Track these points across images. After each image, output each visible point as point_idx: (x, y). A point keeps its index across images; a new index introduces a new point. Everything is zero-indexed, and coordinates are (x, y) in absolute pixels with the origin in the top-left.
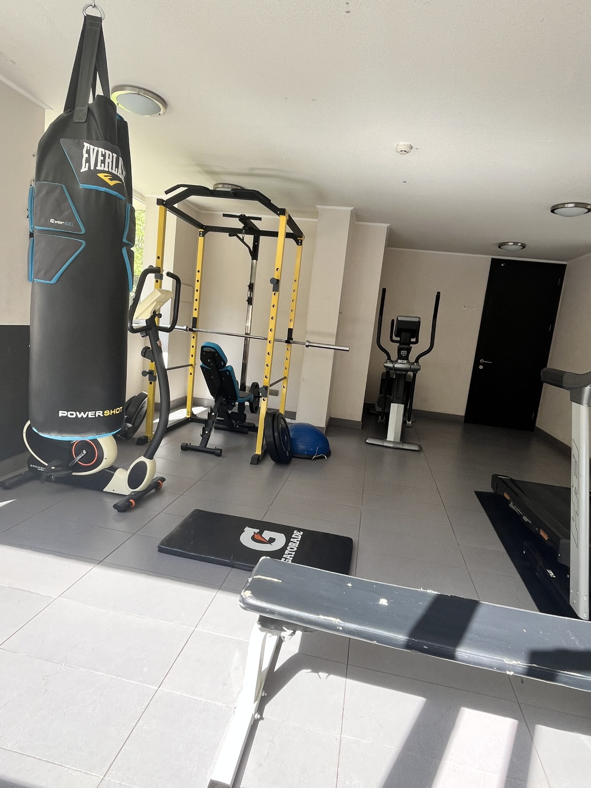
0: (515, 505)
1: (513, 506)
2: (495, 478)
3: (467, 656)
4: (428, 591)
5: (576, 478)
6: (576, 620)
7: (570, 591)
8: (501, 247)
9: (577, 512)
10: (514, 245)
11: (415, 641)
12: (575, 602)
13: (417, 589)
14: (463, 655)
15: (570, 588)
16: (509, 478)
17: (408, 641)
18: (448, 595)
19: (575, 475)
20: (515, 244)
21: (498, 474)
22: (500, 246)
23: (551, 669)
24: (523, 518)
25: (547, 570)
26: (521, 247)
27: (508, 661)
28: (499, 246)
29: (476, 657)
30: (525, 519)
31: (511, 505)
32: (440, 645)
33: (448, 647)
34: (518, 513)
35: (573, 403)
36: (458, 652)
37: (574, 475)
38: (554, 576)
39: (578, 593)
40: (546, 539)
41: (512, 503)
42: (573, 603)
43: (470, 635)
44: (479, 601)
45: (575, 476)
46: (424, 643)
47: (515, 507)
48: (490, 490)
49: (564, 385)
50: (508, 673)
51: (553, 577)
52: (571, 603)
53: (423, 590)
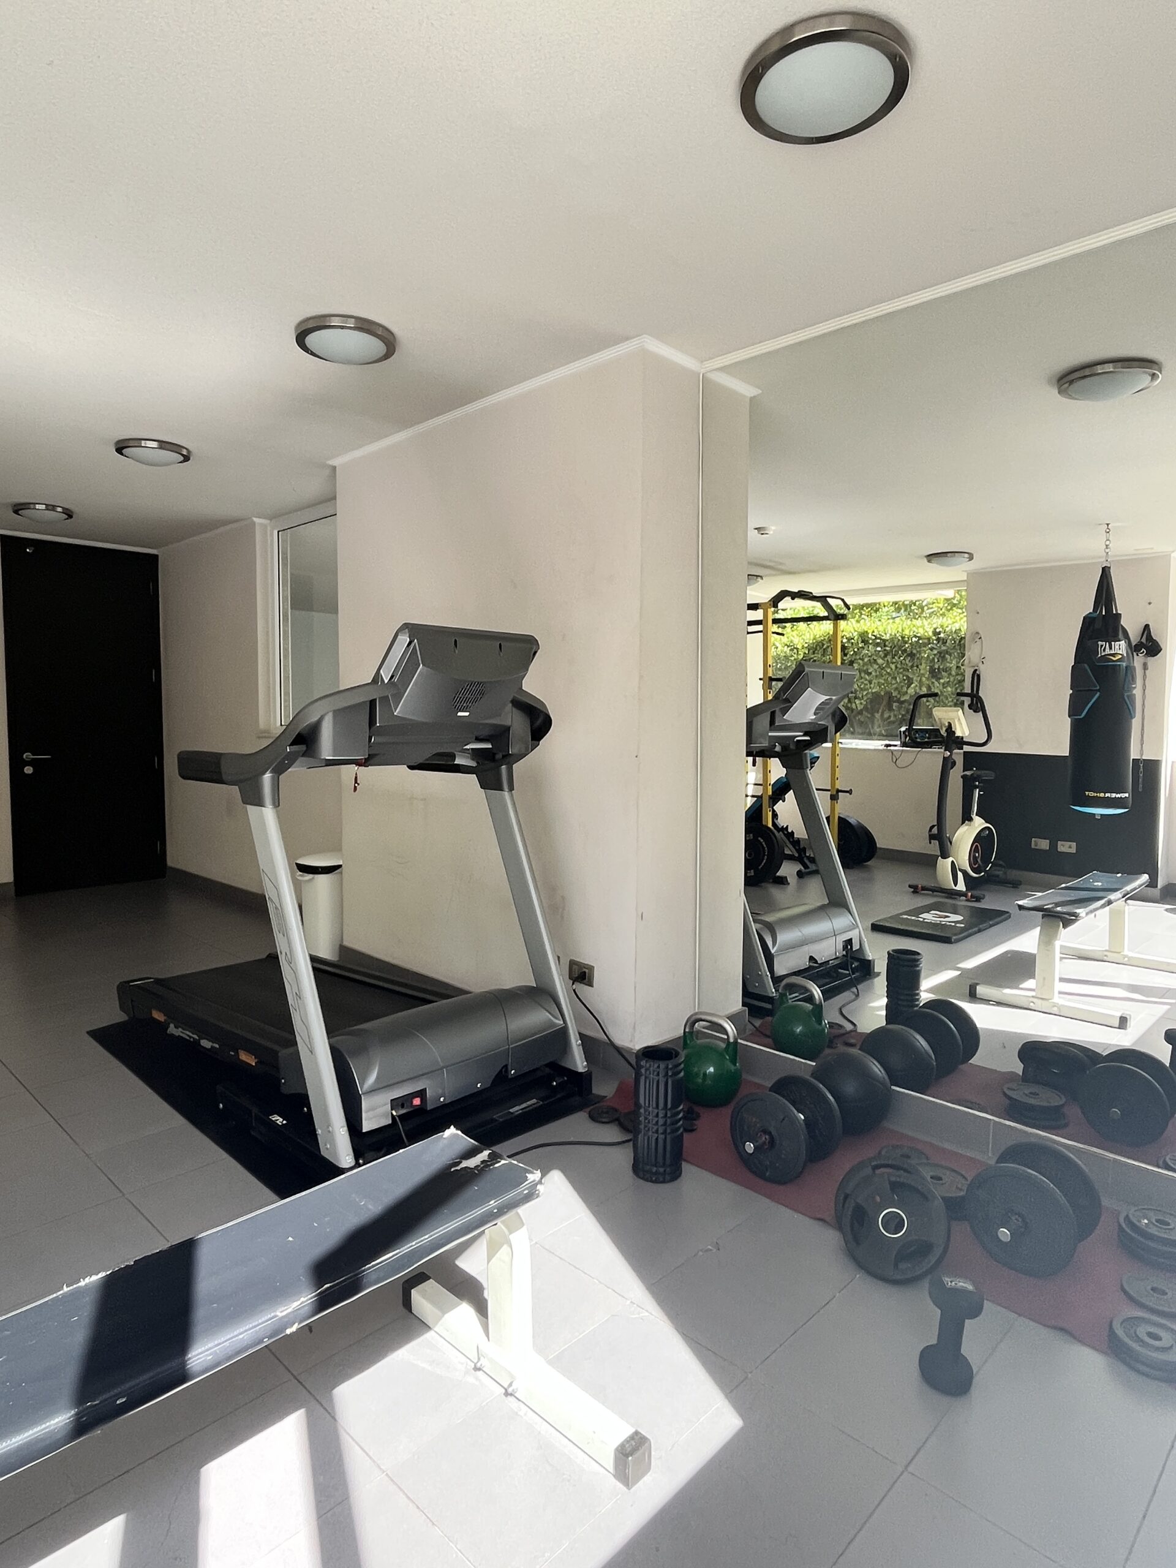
0: (180, 1027)
1: (176, 1030)
2: (125, 990)
3: (210, 1354)
4: (82, 1283)
5: (284, 936)
6: (342, 1176)
7: (317, 1133)
8: (20, 512)
9: (298, 993)
10: (46, 511)
11: (96, 1405)
12: (328, 1146)
13: (55, 1295)
14: (203, 1359)
15: (316, 1127)
16: (152, 980)
17: (78, 1416)
18: (128, 1264)
19: (280, 932)
20: (51, 507)
21: (128, 979)
22: (18, 508)
23: (349, 1276)
24: (202, 1044)
25: (270, 1117)
26: (64, 515)
27: (283, 1311)
28: (16, 508)
29: (227, 1344)
30: (206, 1044)
31: (172, 1029)
32: (151, 1374)
33: (166, 1367)
34: (188, 1038)
35: (249, 807)
36: (191, 1361)
37: (278, 933)
38: (285, 1122)
39: (331, 1129)
40: (254, 1064)
41: (172, 1026)
42: (327, 1149)
43: (201, 1312)
44: (193, 1238)
45: (281, 934)
46: (114, 1396)
47: (180, 1029)
48: (120, 1017)
49: (224, 777)
50: (288, 1331)
51: (283, 1124)
52: (324, 1153)
53: (69, 1289)
